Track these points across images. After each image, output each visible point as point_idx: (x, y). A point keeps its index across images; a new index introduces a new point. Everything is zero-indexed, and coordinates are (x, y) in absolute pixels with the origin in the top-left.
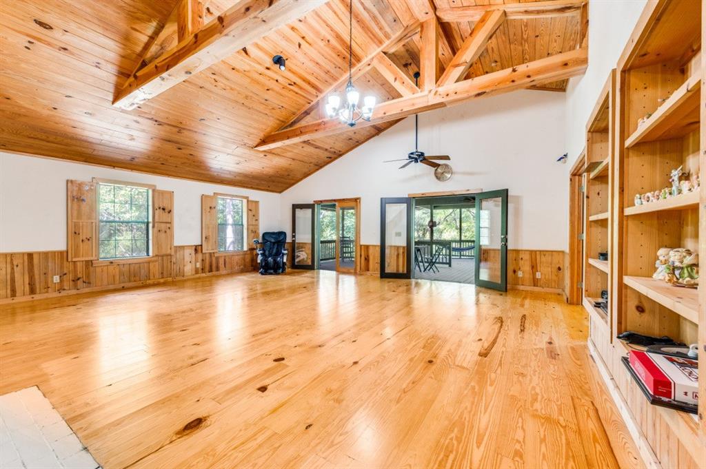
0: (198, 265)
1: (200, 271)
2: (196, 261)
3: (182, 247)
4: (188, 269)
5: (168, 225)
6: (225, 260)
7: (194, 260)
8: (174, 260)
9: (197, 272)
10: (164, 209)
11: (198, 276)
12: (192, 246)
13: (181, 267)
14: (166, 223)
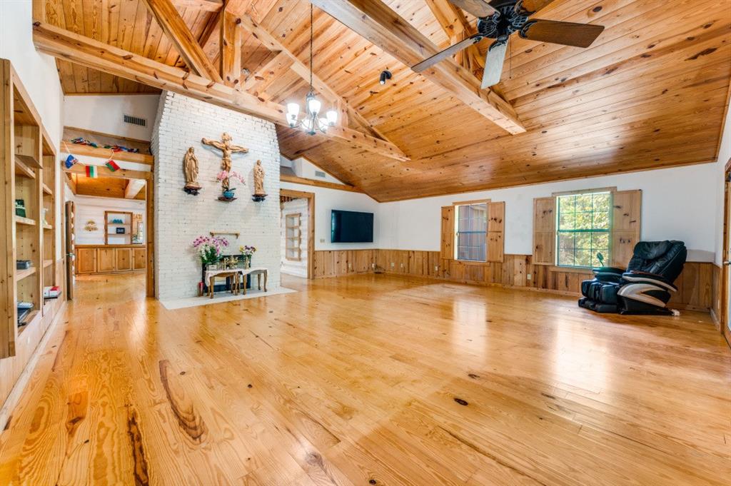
0: (529, 277)
1: (532, 284)
2: (527, 273)
3: (513, 256)
4: (519, 279)
5: (499, 234)
6: (566, 278)
7: (524, 271)
8: (504, 267)
9: (528, 283)
10: (495, 219)
11: (528, 288)
12: (523, 256)
13: (511, 276)
14: (497, 232)
